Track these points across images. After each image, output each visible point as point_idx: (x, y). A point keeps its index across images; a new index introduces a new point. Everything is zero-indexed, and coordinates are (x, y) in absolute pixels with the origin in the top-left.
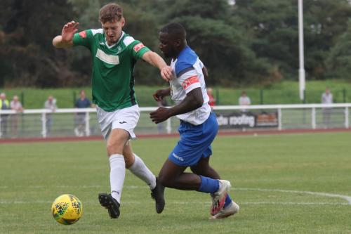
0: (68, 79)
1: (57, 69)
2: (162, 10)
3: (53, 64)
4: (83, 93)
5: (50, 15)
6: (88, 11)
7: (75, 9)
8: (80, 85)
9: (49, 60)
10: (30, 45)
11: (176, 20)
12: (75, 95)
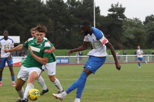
0: (122, 47)
1: (119, 45)
2: (146, 29)
3: (118, 43)
4: (125, 51)
5: (117, 31)
6: (127, 29)
7: (123, 29)
8: (125, 49)
9: (117, 42)
10: (112, 39)
11: (151, 32)
12: (123, 52)
